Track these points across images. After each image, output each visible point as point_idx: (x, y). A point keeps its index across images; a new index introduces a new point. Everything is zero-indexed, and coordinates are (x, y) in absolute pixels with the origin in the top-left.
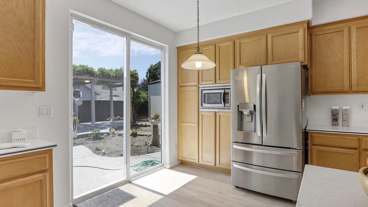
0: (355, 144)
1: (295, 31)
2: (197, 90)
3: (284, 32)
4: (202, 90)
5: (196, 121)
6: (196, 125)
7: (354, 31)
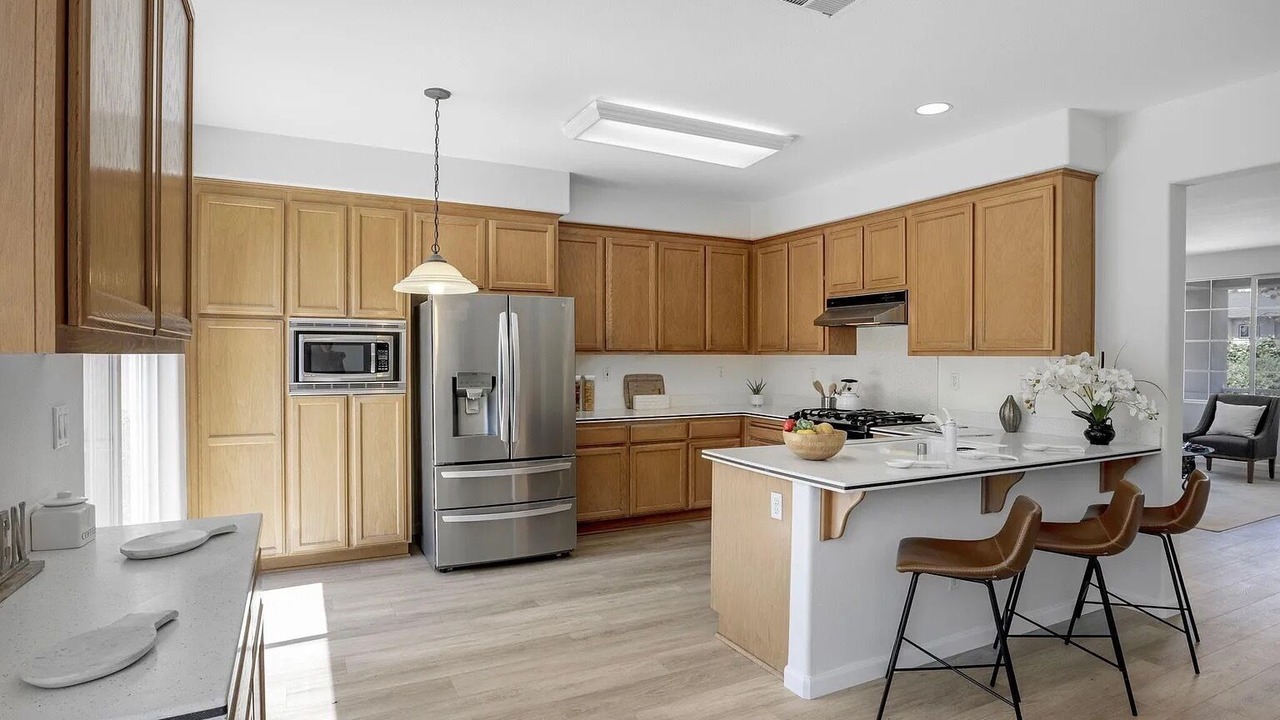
0: (620, 437)
1: (538, 226)
2: (279, 332)
3: (520, 225)
4: (297, 333)
5: (276, 427)
6: (274, 442)
7: (610, 247)
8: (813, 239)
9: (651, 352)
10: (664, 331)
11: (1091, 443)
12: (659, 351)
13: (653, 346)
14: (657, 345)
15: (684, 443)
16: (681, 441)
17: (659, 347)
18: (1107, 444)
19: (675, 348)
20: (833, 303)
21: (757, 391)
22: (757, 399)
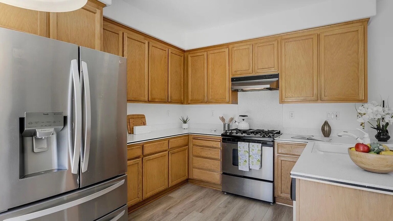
0: (140, 153)
1: (90, 7)
7: (126, 39)
8: (223, 50)
9: (145, 102)
10: (152, 91)
11: (378, 141)
12: (149, 101)
13: (146, 99)
14: (148, 98)
15: (167, 152)
16: (166, 151)
17: (149, 99)
18: (387, 141)
19: (157, 100)
20: (233, 80)
21: (185, 122)
22: (185, 126)
